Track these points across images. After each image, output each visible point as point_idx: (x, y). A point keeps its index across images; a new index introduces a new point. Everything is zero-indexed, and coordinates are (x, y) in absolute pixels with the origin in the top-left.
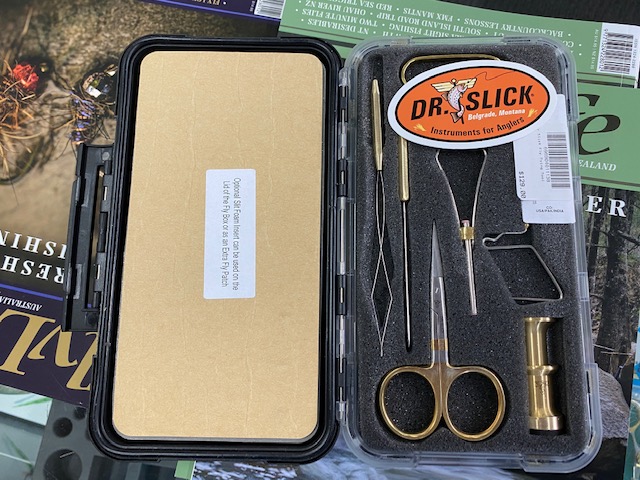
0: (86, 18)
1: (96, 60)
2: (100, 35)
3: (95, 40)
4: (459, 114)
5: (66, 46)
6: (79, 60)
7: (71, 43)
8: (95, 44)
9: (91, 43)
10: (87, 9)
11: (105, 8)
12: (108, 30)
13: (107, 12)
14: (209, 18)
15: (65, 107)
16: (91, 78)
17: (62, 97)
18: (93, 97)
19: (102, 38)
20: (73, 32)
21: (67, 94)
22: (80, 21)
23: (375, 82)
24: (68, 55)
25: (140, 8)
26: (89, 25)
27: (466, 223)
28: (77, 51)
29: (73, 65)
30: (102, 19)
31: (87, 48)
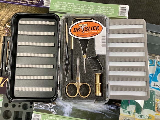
0: (5, 9)
1: (8, 19)
2: (8, 13)
3: (8, 14)
4: (83, 31)
5: (1, 16)
6: (4, 19)
7: (2, 15)
8: (8, 15)
9: (7, 15)
10: (5, 7)
11: (9, 7)
12: (10, 12)
13: (10, 8)
14: (33, 8)
15: (2, 30)
16: (8, 23)
17: (1, 28)
18: (8, 28)
19: (9, 14)
20: (2, 13)
21: (2, 27)
22: (4, 10)
23: (67, 24)
24: (2, 18)
25: (17, 6)
26: (6, 11)
27: (84, 54)
28: (4, 17)
29: (3, 20)
30: (9, 9)
31: (6, 16)
